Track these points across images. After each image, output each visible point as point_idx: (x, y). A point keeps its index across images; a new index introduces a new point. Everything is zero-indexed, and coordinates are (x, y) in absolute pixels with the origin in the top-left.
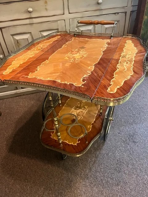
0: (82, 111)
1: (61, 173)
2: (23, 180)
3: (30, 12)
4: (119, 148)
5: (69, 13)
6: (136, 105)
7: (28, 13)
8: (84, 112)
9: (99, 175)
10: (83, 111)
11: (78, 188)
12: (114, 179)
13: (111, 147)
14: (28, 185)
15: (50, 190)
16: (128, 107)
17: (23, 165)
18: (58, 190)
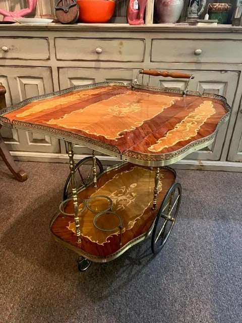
0: (126, 200)
1: (65, 277)
2: (10, 269)
3: (98, 53)
4: (171, 273)
5: (151, 61)
6: (231, 217)
7: (96, 54)
8: (129, 202)
9: (120, 301)
10: (128, 199)
11: (79, 308)
12: (141, 316)
13: (159, 267)
14: (14, 277)
15: (38, 295)
16: (215, 218)
17: (20, 249)
18: (50, 299)
